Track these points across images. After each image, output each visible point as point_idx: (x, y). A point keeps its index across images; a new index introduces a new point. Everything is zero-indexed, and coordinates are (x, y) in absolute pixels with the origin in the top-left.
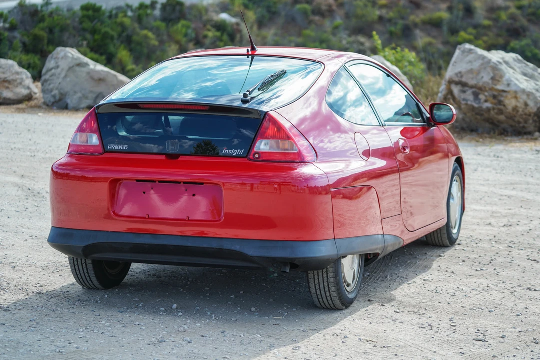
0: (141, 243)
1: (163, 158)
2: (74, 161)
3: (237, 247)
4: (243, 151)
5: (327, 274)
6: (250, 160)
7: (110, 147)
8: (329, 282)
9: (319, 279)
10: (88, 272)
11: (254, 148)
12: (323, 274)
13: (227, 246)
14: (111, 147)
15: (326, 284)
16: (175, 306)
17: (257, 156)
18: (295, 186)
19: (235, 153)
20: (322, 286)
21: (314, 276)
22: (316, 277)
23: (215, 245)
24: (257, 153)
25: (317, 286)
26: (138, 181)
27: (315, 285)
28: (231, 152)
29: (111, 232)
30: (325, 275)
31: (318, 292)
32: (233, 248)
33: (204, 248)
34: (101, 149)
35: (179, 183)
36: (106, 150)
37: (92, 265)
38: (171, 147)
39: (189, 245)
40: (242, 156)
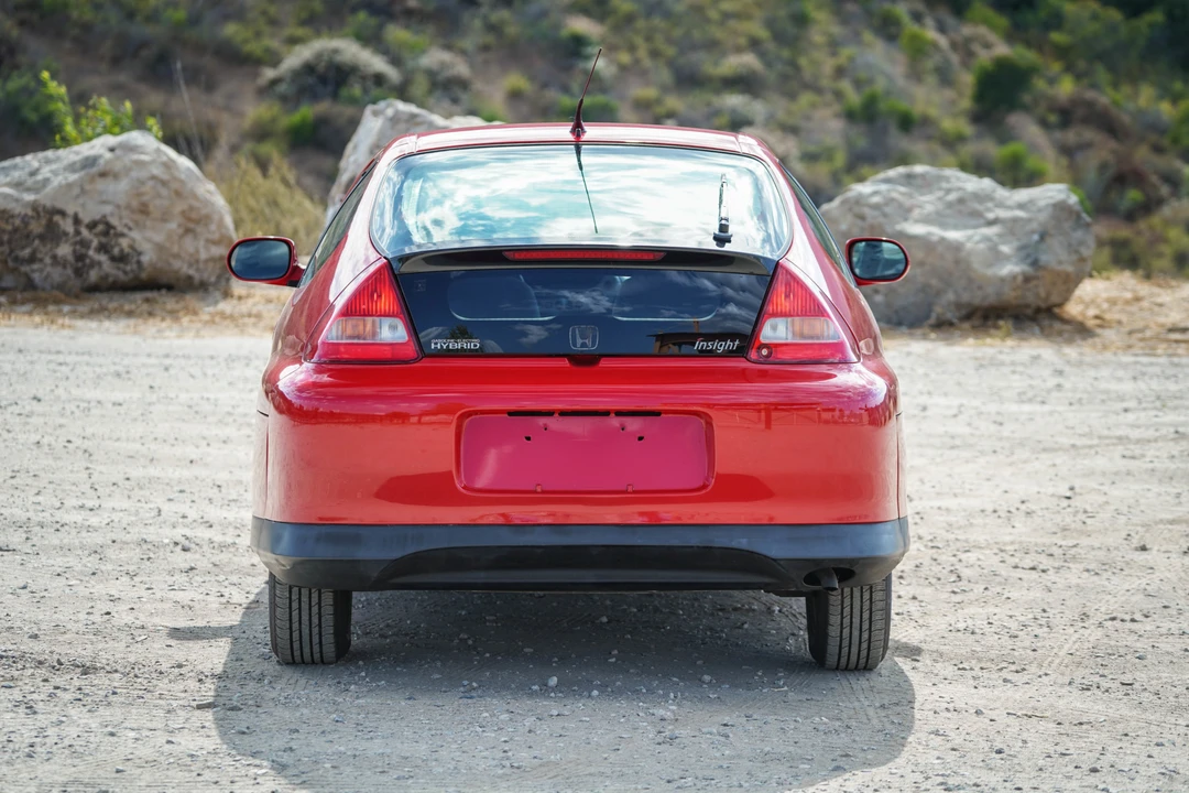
0: (529, 544)
1: (566, 363)
2: (325, 378)
3: (742, 542)
4: (737, 343)
5: (871, 593)
6: (752, 361)
7: (436, 344)
8: (873, 609)
9: (852, 605)
10: (320, 625)
11: (759, 334)
12: (862, 592)
13: (720, 540)
14: (438, 344)
15: (866, 615)
16: (553, 681)
17: (765, 352)
18: (833, 410)
19: (721, 347)
20: (856, 621)
21: (843, 598)
22: (847, 602)
23: (695, 539)
24: (766, 346)
25: (847, 621)
26: (512, 413)
27: (842, 618)
28: (713, 345)
29: (454, 525)
30: (866, 596)
31: (846, 632)
32: (734, 544)
33: (670, 548)
34: (412, 350)
35: (606, 413)
36: (426, 351)
37: (332, 608)
38: (579, 341)
39: (639, 542)
40: (736, 353)
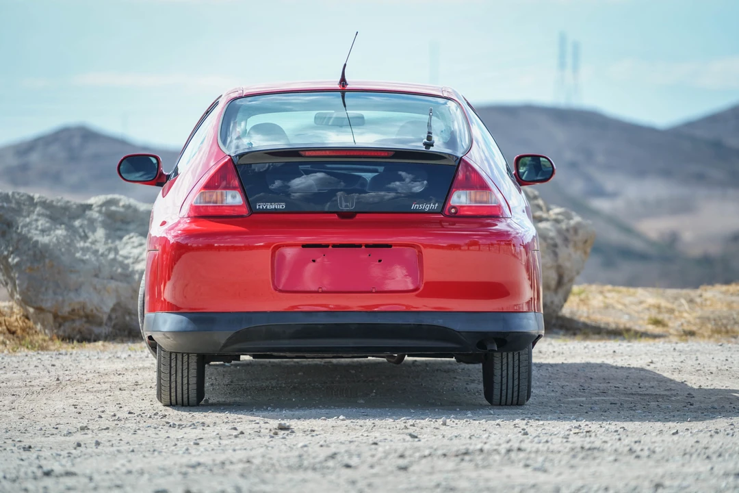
0: (315, 323)
3: (440, 322)
4: (437, 205)
6: (445, 216)
7: (259, 206)
11: (449, 200)
14: (261, 206)
17: (453, 211)
19: (427, 207)
23: (412, 320)
24: (454, 207)
26: (304, 246)
28: (422, 206)
29: (271, 311)
33: (397, 325)
34: (245, 210)
35: (360, 246)
36: (254, 211)
37: (195, 372)
38: (344, 204)
40: (437, 211)
